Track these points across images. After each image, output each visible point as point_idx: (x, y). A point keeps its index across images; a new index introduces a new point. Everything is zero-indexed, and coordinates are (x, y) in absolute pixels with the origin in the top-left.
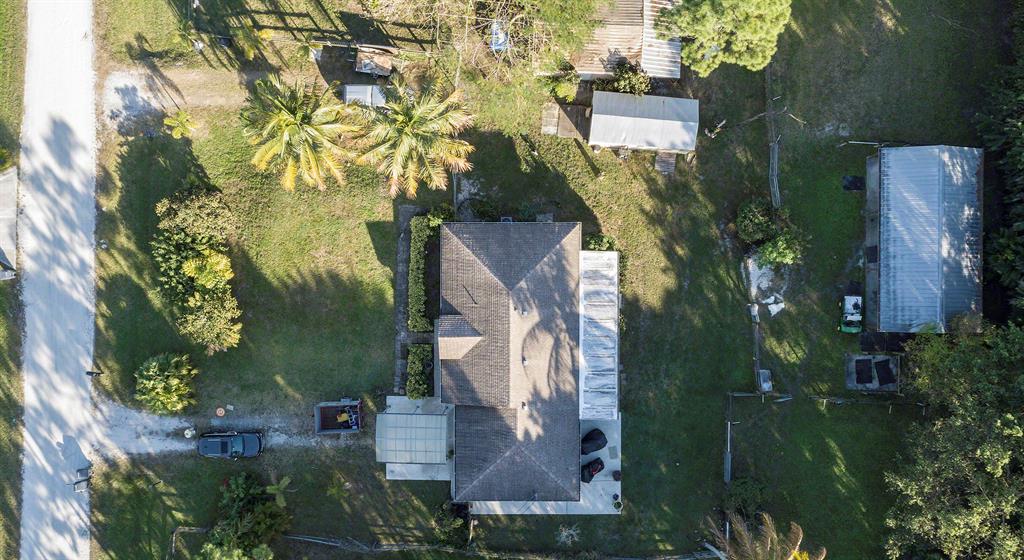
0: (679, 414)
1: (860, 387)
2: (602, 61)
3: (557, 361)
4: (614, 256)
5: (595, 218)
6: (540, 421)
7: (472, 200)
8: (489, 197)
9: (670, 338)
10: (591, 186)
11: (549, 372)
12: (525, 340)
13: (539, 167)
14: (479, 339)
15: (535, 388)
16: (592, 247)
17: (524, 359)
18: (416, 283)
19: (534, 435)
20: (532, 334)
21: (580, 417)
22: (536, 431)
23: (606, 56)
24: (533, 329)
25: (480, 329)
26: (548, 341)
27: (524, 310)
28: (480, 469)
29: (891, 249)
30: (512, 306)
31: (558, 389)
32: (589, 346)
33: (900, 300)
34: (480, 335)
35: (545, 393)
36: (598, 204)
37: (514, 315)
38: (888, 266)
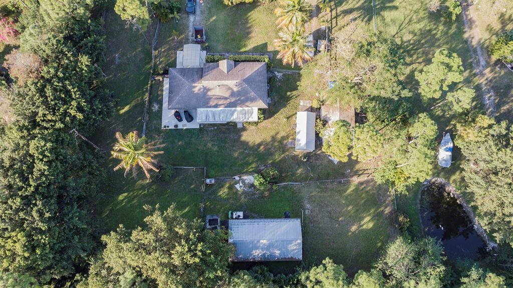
0: (198, 149)
1: (207, 221)
2: (326, 115)
3: (220, 98)
4: (256, 119)
5: (270, 118)
6: (199, 92)
7: (275, 76)
8: (276, 82)
9: (227, 146)
10: (282, 116)
11: (216, 95)
12: (227, 86)
13: (289, 99)
14: (226, 72)
15: (211, 89)
16: (259, 111)
17: (219, 86)
18: (245, 57)
19: (194, 90)
20: (229, 88)
21: (198, 109)
22: (196, 90)
23: (328, 116)
24: (231, 89)
25: (230, 73)
26: (227, 95)
27: (236, 86)
28: (181, 75)
29: (261, 223)
30: (237, 81)
31: (210, 99)
32: (223, 111)
33: (241, 226)
34: (227, 73)
35: (210, 93)
36: (276, 119)
37: (234, 82)
38: (255, 222)
